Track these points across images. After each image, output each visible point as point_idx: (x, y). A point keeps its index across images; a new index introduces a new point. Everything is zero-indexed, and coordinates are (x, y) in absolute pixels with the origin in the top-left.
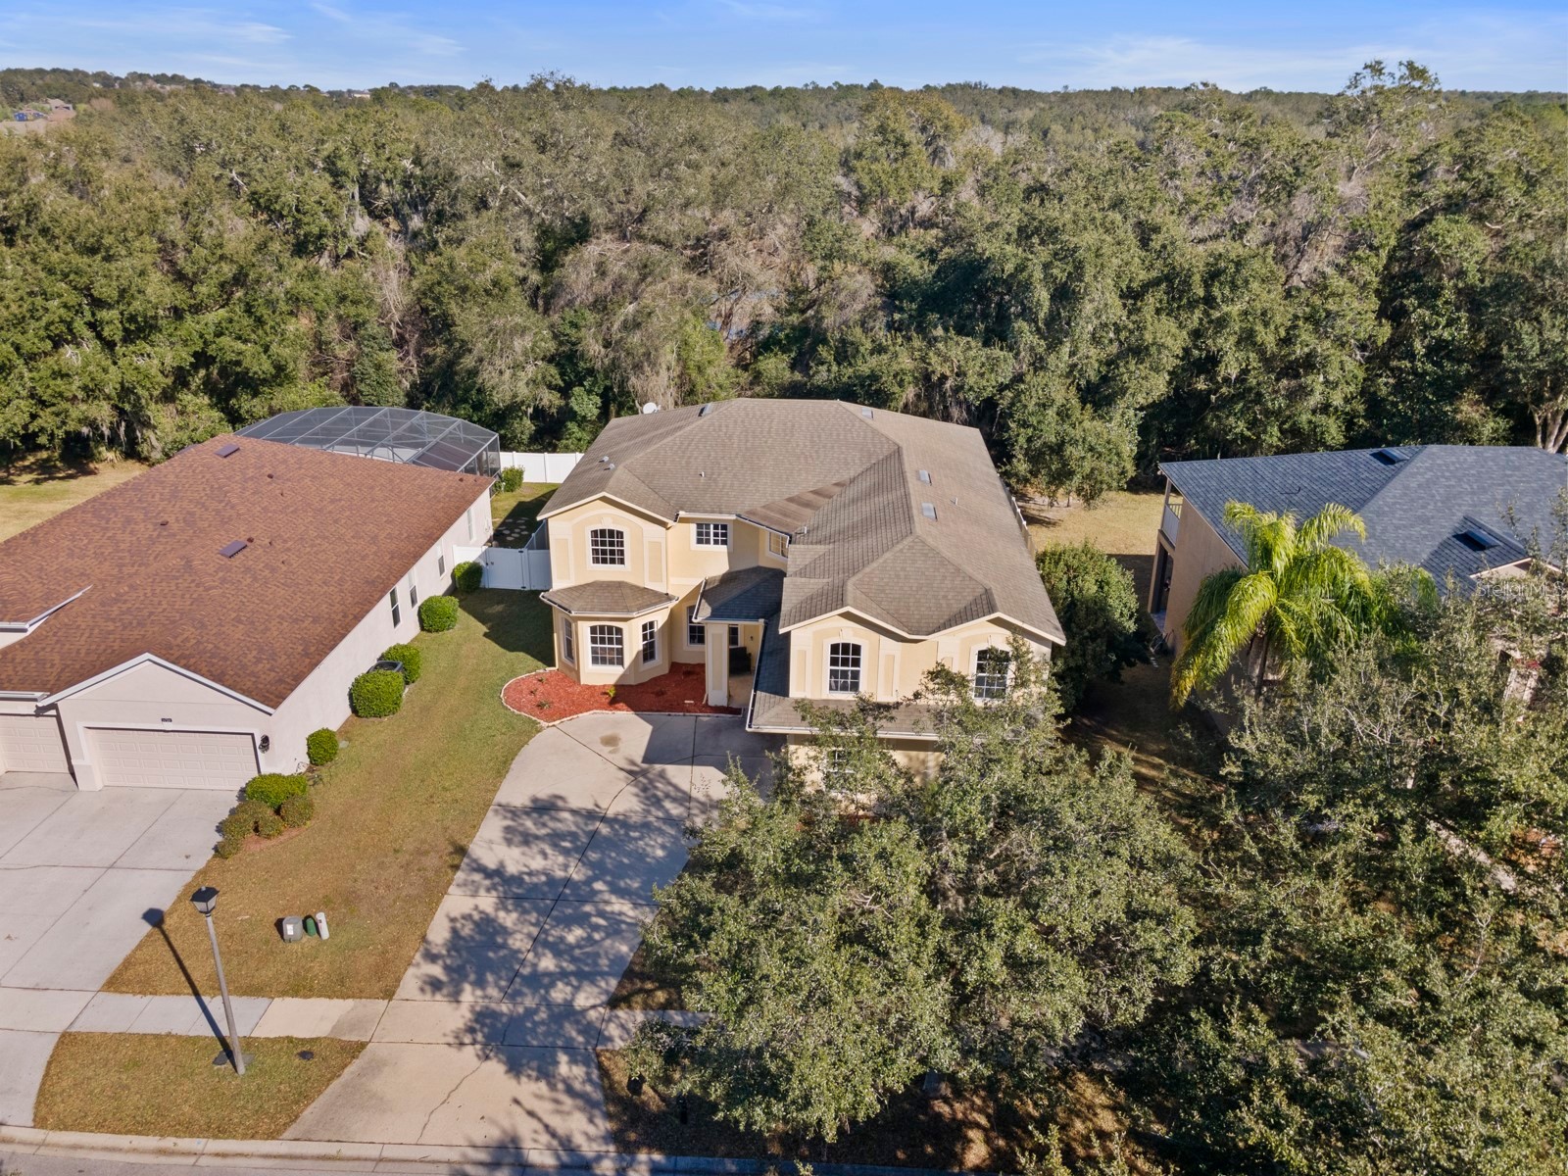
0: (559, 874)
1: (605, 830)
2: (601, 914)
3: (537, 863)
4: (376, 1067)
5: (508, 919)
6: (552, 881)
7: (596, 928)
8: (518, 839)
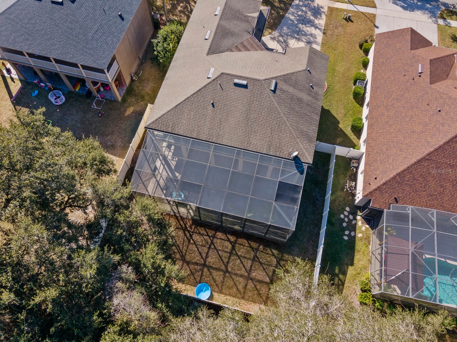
0: (304, 26)
1: (296, 35)
2: (295, 16)
3: (308, 29)
5: (312, 18)
7: (296, 14)
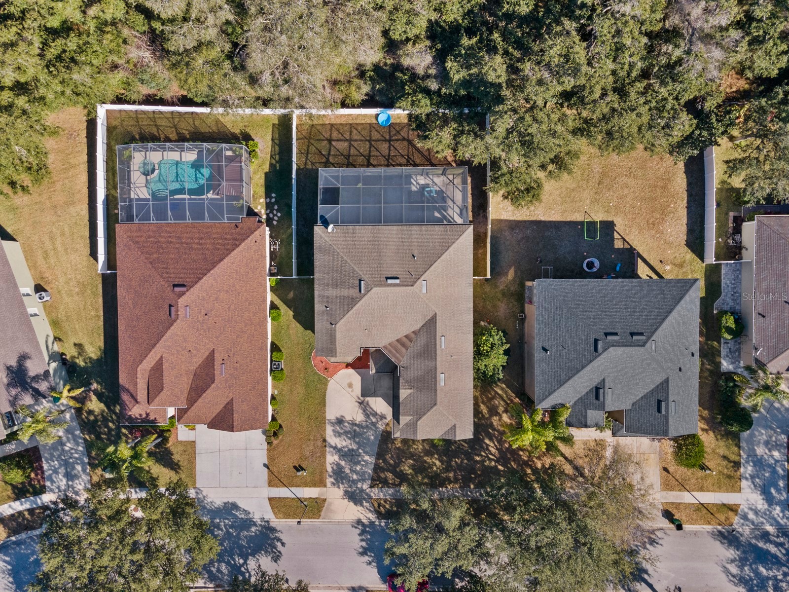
0: (350, 447)
1: (357, 429)
2: (364, 461)
3: (344, 444)
4: (330, 504)
5: (343, 463)
6: (349, 450)
7: (363, 465)
8: (337, 435)
